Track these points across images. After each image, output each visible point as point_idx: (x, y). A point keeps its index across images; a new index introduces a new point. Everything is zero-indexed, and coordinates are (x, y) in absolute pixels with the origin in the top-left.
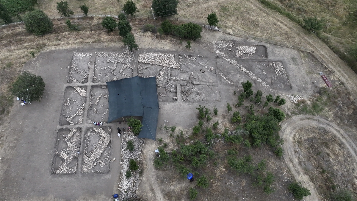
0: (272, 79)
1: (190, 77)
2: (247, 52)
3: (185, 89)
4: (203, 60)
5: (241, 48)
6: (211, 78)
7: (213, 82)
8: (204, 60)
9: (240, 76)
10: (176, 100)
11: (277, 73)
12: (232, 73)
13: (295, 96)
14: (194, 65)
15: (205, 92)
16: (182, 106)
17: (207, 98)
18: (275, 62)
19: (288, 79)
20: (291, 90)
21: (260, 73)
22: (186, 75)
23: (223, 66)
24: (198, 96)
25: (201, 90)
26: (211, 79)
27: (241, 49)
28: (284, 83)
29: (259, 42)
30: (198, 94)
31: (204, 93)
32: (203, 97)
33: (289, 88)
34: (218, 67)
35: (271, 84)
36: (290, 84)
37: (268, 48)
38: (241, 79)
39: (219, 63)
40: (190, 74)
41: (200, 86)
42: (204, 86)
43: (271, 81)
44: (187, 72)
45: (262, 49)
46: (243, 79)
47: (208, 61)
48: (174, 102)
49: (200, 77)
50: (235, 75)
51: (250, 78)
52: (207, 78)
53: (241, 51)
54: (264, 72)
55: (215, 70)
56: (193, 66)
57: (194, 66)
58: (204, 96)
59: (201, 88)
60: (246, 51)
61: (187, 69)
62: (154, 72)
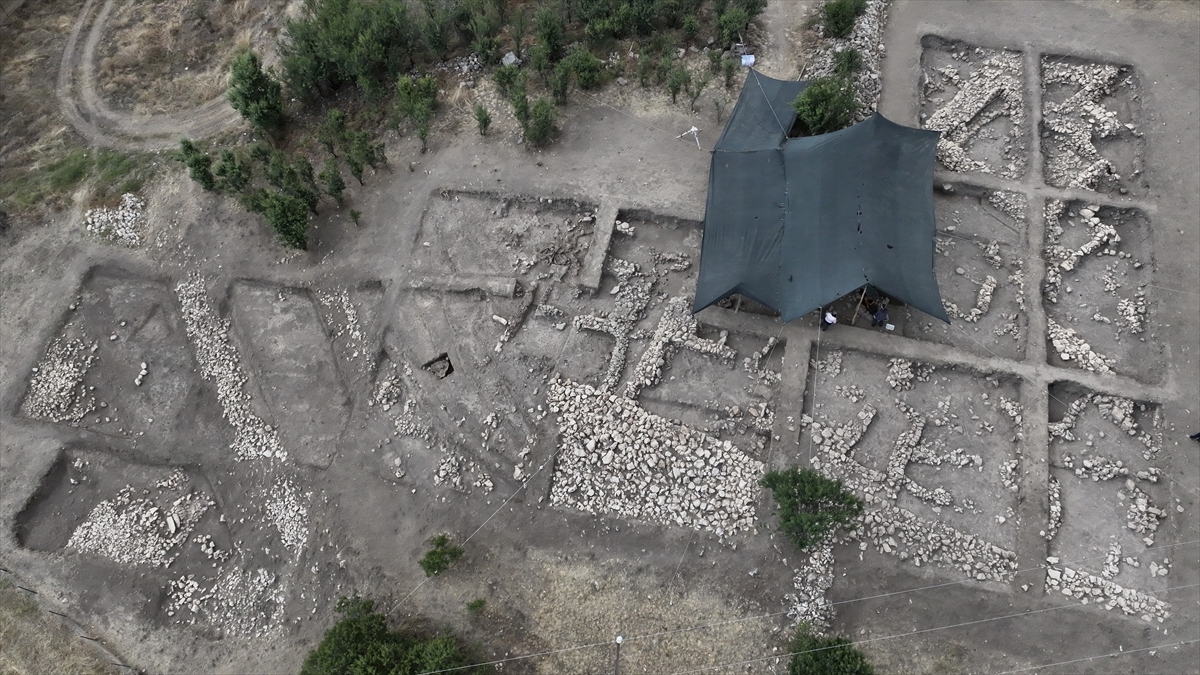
0: (136, 330)
1: (519, 326)
2: (133, 514)
3: (565, 268)
4: (404, 465)
5: (149, 551)
6: (418, 322)
7: (419, 298)
8: (398, 462)
9: (273, 346)
10: (622, 216)
11: (86, 359)
12: (297, 369)
13: (108, 231)
14: (470, 408)
15: (482, 240)
16: (604, 186)
17: (483, 215)
18: (45, 422)
19: (68, 315)
20: (100, 262)
21: (165, 376)
22: (534, 343)
23: (318, 421)
24: (519, 229)
25: (495, 251)
26: (422, 314)
27: (153, 538)
28: (104, 304)
29: (21, 572)
30: (518, 241)
31: (488, 237)
32: (501, 224)
33: (97, 280)
34: (344, 419)
35: (160, 311)
36: (80, 291)
37: (11, 513)
38: (274, 330)
39: (330, 437)
40: (513, 345)
41: (490, 271)
42: (474, 269)
43: (146, 322)
44: (524, 358)
45: (41, 530)
46: (270, 327)
47: (380, 451)
48: (634, 207)
49: (470, 326)
50: (288, 357)
51: (231, 334)
52: (439, 323)
53: (163, 533)
54: (144, 372)
55: (373, 381)
56: (475, 398)
57: (471, 402)
58: (493, 227)
59: (490, 261)
60: (139, 517)
61: (512, 377)
62: (691, 382)
